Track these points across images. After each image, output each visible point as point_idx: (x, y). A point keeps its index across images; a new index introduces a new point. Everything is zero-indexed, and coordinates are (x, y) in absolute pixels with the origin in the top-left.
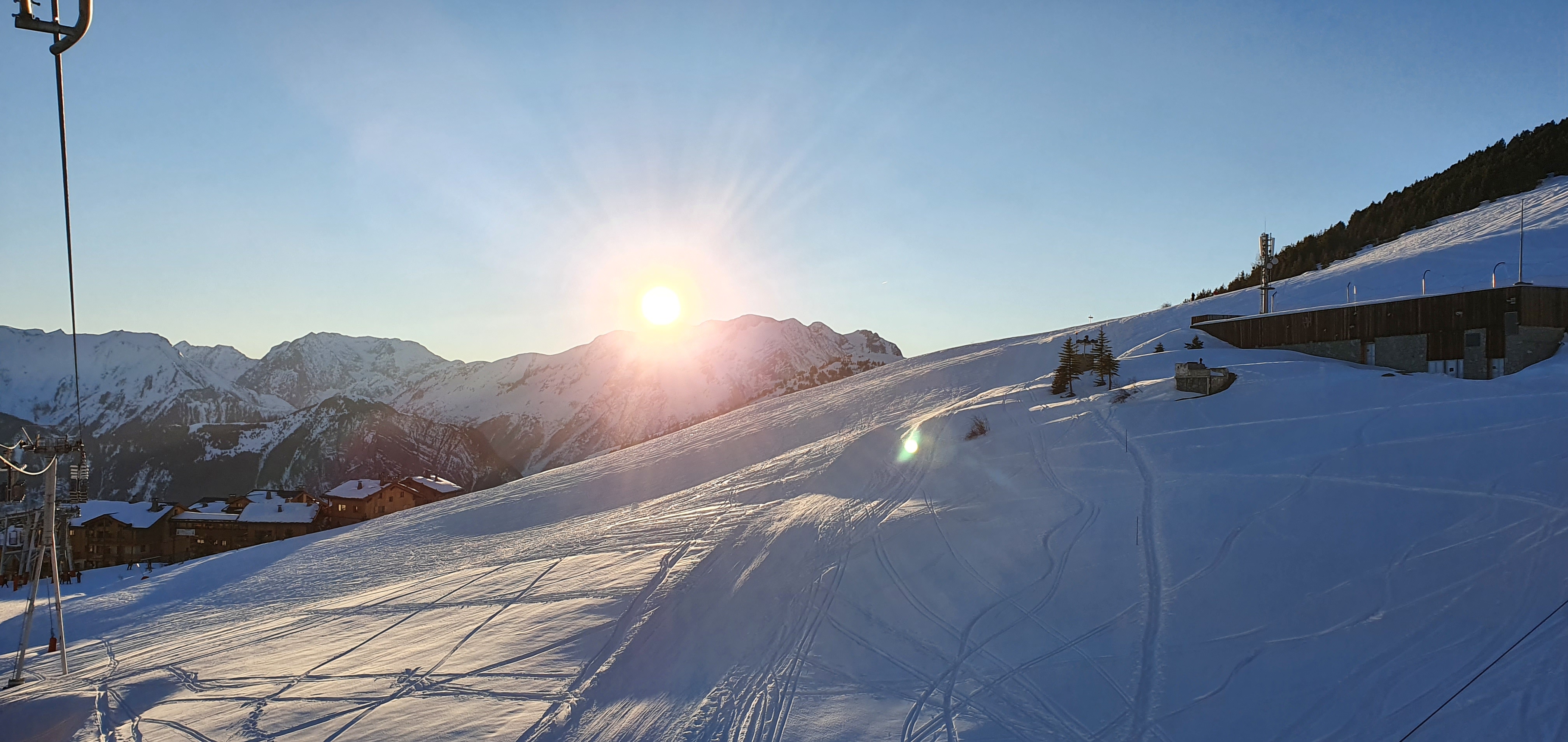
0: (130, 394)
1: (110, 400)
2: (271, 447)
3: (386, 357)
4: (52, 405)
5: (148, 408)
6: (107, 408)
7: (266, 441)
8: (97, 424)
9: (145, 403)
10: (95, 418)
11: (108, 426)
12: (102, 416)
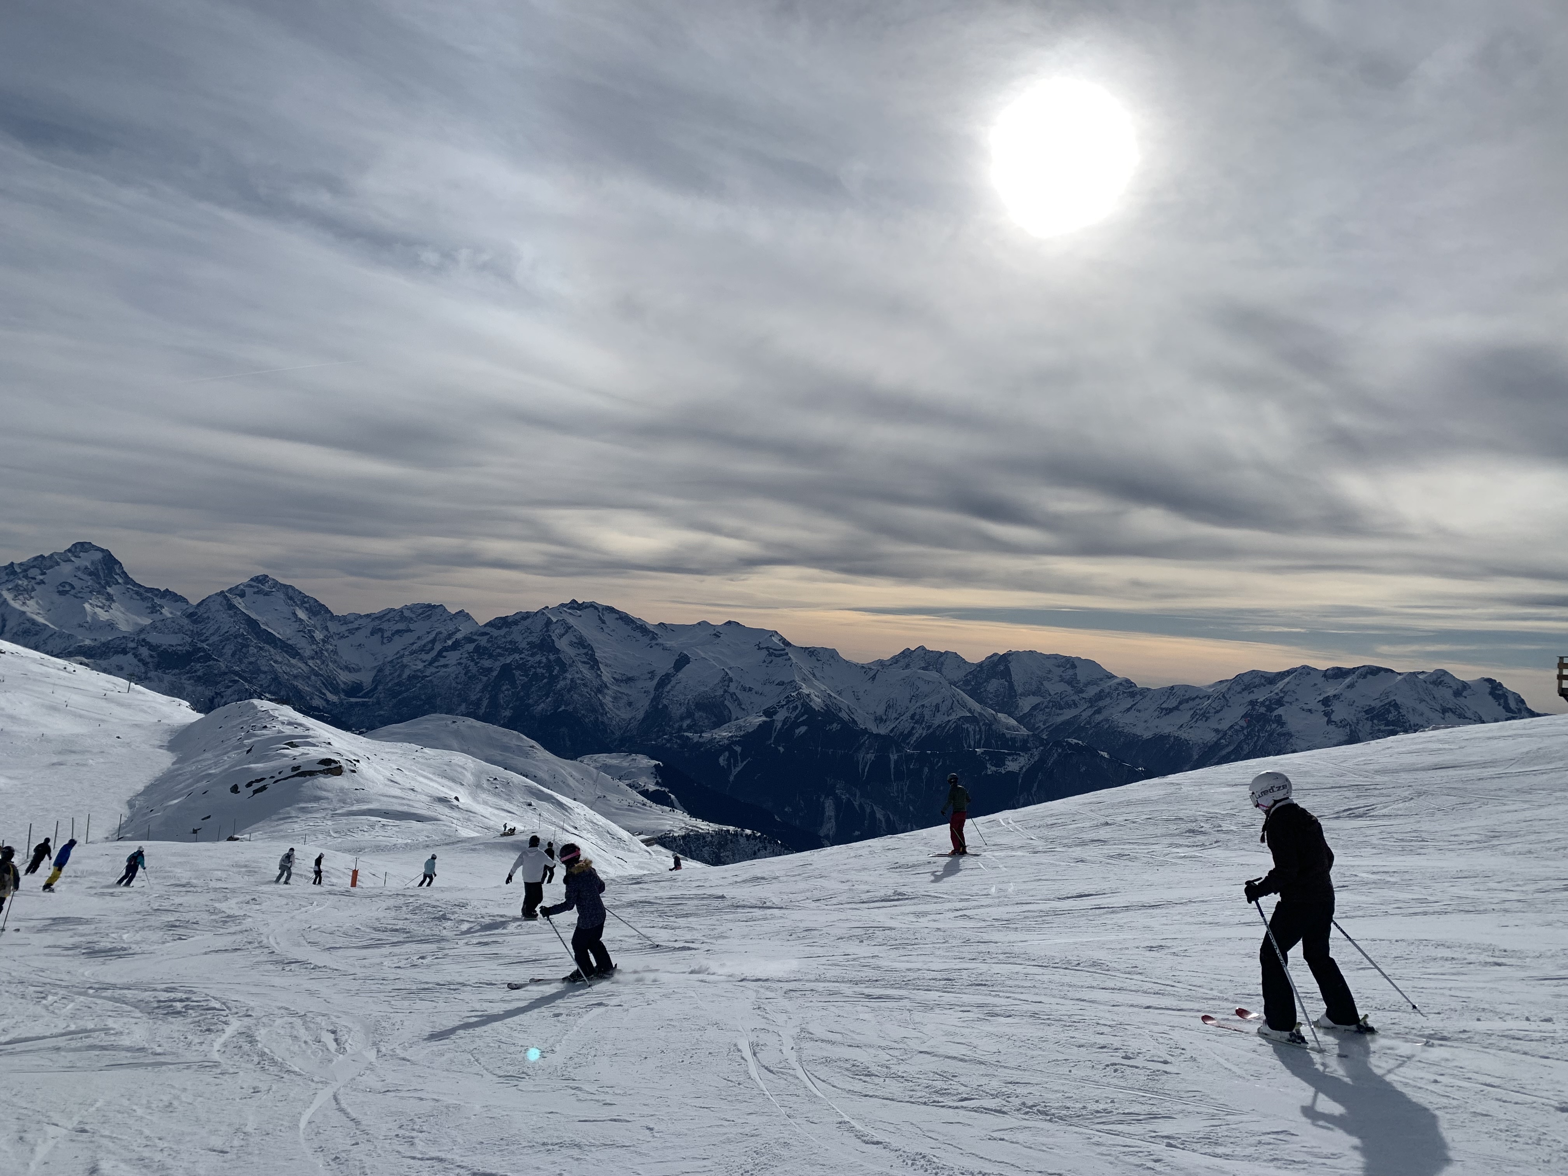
0: (927, 713)
1: (917, 717)
2: (1024, 770)
3: (1070, 672)
4: (884, 717)
5: (939, 726)
6: (915, 723)
7: (1022, 765)
8: (910, 734)
9: (937, 722)
10: (909, 729)
11: (917, 735)
12: (913, 728)
